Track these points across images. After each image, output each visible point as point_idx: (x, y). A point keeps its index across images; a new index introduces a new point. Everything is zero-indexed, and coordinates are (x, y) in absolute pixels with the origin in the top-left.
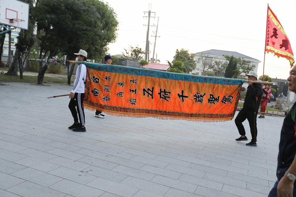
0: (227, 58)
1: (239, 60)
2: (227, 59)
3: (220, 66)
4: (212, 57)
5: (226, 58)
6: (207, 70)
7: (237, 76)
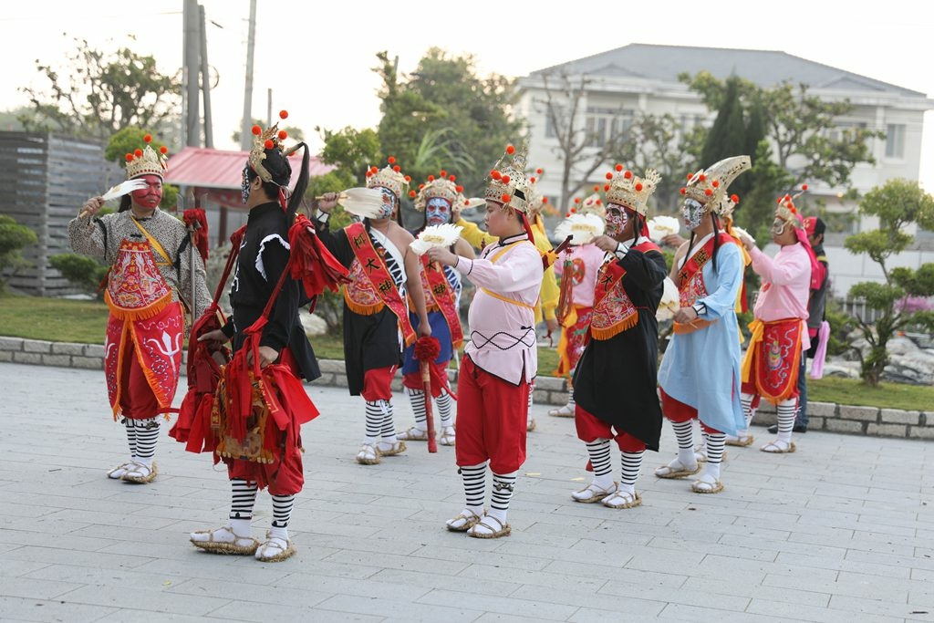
0: (706, 88)
1: (778, 102)
2: (705, 101)
3: (673, 144)
4: (634, 90)
5: (703, 96)
6: (590, 173)
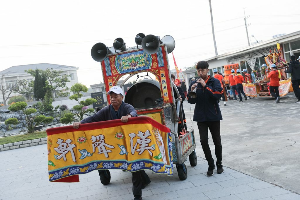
0: (31, 72)
1: (48, 73)
2: (32, 75)
3: (27, 85)
4: (15, 76)
6: (9, 95)
7: (51, 93)
